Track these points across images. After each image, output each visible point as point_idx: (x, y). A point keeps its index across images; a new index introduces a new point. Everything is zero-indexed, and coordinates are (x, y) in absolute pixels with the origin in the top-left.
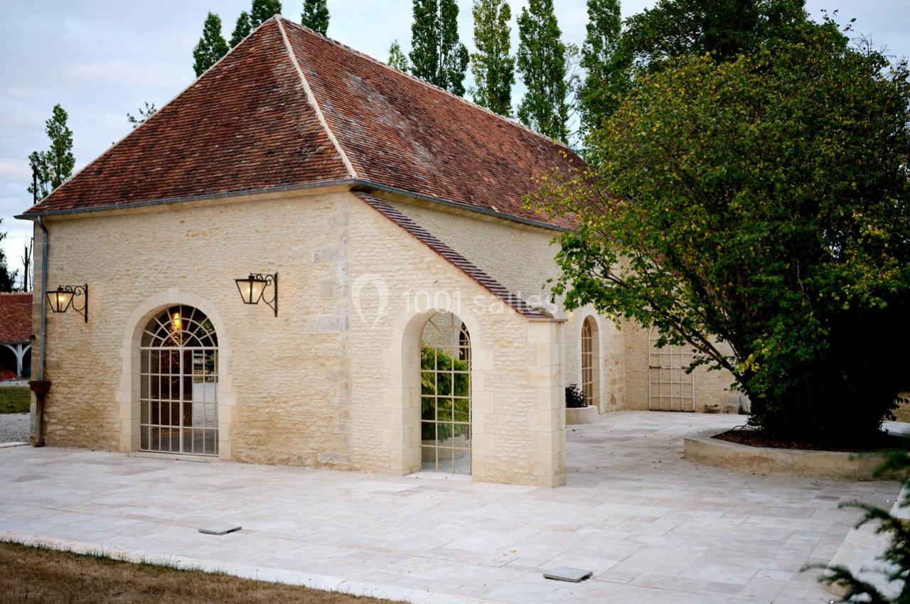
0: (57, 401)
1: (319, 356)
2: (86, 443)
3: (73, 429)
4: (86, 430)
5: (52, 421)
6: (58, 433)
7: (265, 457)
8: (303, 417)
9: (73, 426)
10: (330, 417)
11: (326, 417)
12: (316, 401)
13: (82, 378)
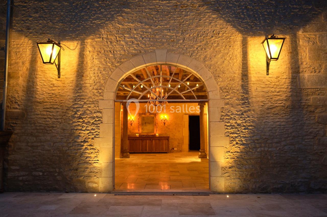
0: (20, 149)
1: (309, 106)
2: (57, 187)
3: (41, 174)
4: (56, 174)
5: (13, 168)
6: (21, 178)
7: (259, 187)
8: (296, 153)
9: (41, 171)
10: (321, 152)
11: (317, 153)
12: (306, 140)
13: (53, 127)
